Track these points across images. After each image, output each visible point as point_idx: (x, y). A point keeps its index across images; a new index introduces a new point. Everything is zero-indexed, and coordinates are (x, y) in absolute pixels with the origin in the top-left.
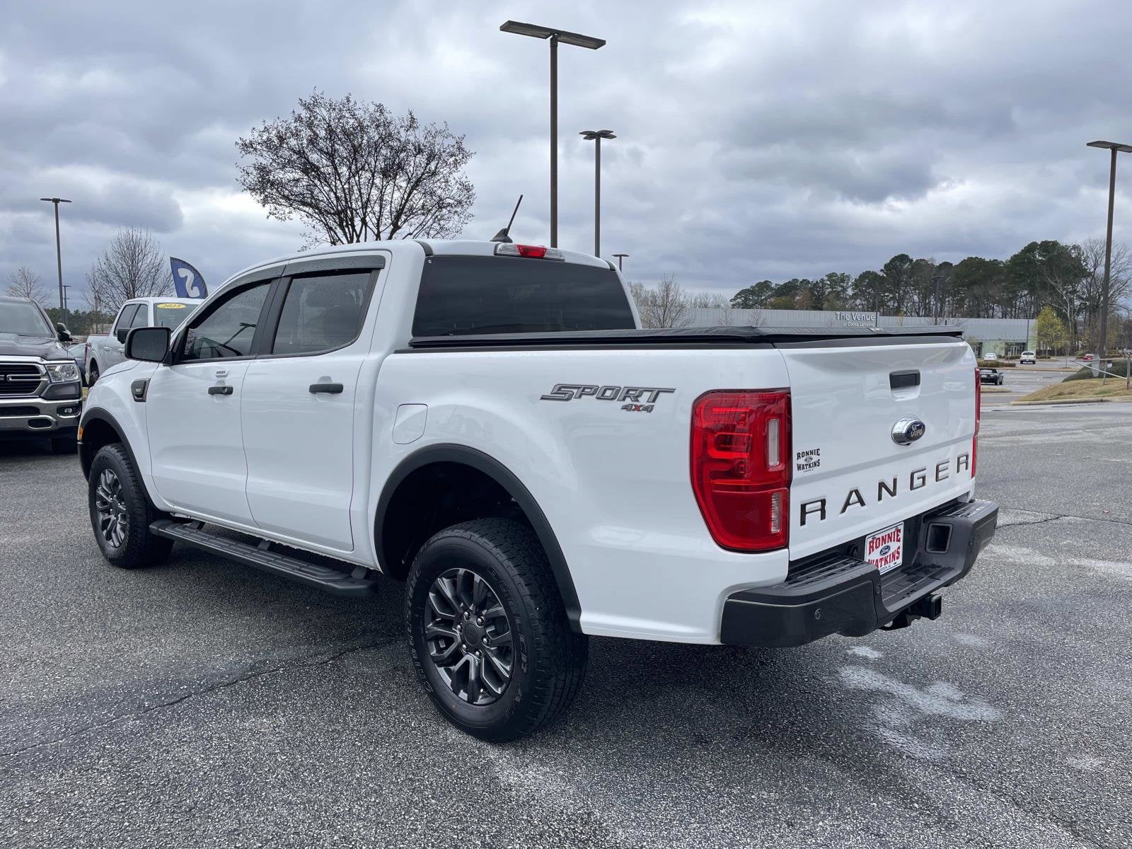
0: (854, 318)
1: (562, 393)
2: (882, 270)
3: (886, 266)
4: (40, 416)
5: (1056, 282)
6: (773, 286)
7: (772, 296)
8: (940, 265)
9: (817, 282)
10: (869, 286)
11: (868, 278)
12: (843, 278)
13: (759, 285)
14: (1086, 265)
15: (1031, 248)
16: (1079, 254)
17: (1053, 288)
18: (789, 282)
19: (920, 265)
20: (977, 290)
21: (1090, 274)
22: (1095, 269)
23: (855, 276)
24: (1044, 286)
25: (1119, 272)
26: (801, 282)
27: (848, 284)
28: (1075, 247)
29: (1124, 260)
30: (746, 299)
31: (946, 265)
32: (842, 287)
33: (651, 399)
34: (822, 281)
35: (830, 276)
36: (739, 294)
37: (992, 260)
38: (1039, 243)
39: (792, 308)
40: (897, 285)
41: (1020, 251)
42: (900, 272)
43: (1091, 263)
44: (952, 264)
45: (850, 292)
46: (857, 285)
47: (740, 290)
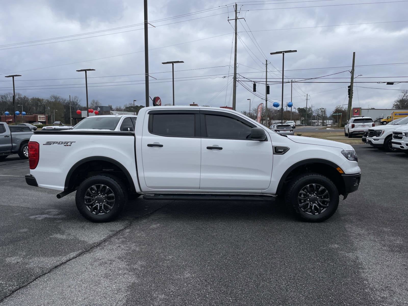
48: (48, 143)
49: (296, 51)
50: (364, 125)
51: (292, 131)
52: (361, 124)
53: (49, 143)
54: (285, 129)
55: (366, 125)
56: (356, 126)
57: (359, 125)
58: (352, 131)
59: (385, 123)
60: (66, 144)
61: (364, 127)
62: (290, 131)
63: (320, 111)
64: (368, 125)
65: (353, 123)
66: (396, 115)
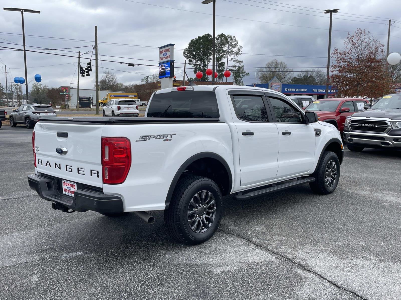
4: (385, 141)
48: (142, 137)
49: (39, 12)
50: (129, 107)
51: (55, 114)
52: (127, 106)
53: (143, 139)
54: (46, 111)
55: (131, 107)
56: (122, 108)
57: (125, 107)
58: (119, 114)
59: (102, 104)
60: (166, 137)
61: (129, 109)
62: (52, 113)
63: (15, 88)
64: (132, 107)
65: (119, 104)
66: (111, 96)
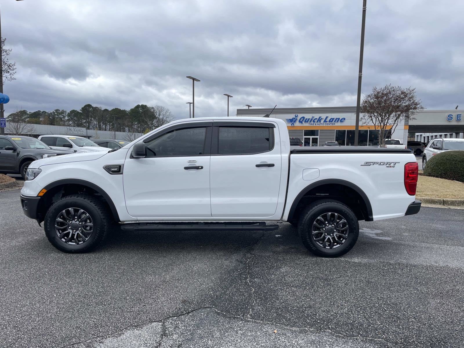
0: (75, 130)
1: (368, 164)
2: (81, 110)
3: (82, 108)
5: (147, 120)
6: (28, 113)
7: (28, 118)
8: (104, 110)
9: (51, 113)
10: (75, 116)
11: (74, 113)
12: (63, 112)
13: (21, 112)
14: (156, 115)
15: (138, 106)
16: (154, 110)
17: (146, 122)
18: (36, 112)
19: (96, 109)
20: (119, 121)
21: (157, 118)
22: (159, 116)
23: (68, 111)
24: (143, 121)
25: (167, 118)
26: (42, 112)
27: (65, 115)
28: (152, 108)
29: (168, 114)
30: (14, 118)
31: (106, 110)
32: (63, 116)
33: (394, 164)
34: (54, 112)
35: (57, 110)
36: (10, 115)
37: (123, 110)
38: (140, 105)
39: (39, 124)
40: (88, 117)
41: (134, 107)
42: (89, 111)
43: (158, 114)
44: (108, 110)
45: (67, 118)
46: (69, 115)
47: (11, 113)
